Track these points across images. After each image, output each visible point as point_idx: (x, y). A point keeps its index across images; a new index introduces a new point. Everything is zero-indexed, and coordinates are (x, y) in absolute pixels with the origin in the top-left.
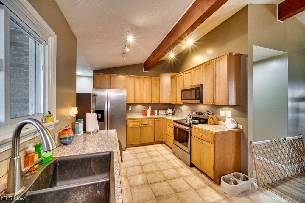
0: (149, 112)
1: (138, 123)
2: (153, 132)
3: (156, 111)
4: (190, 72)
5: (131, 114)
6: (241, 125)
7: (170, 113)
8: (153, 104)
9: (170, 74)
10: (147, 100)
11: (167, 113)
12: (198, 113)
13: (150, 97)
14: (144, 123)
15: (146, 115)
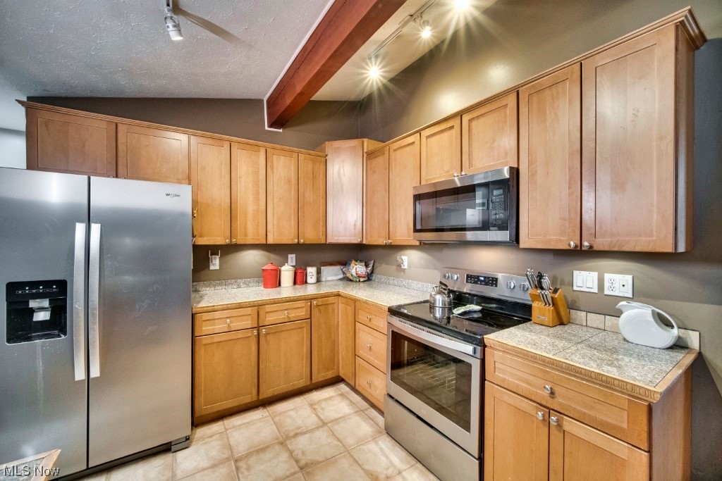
0: (287, 273)
1: (248, 323)
2: (305, 349)
3: (311, 271)
4: (452, 127)
5: (219, 285)
6: (698, 333)
7: (359, 277)
8: (304, 245)
9: (363, 142)
10: (281, 233)
11: (348, 275)
12: (473, 279)
13: (293, 222)
14: (270, 319)
15: (278, 284)
